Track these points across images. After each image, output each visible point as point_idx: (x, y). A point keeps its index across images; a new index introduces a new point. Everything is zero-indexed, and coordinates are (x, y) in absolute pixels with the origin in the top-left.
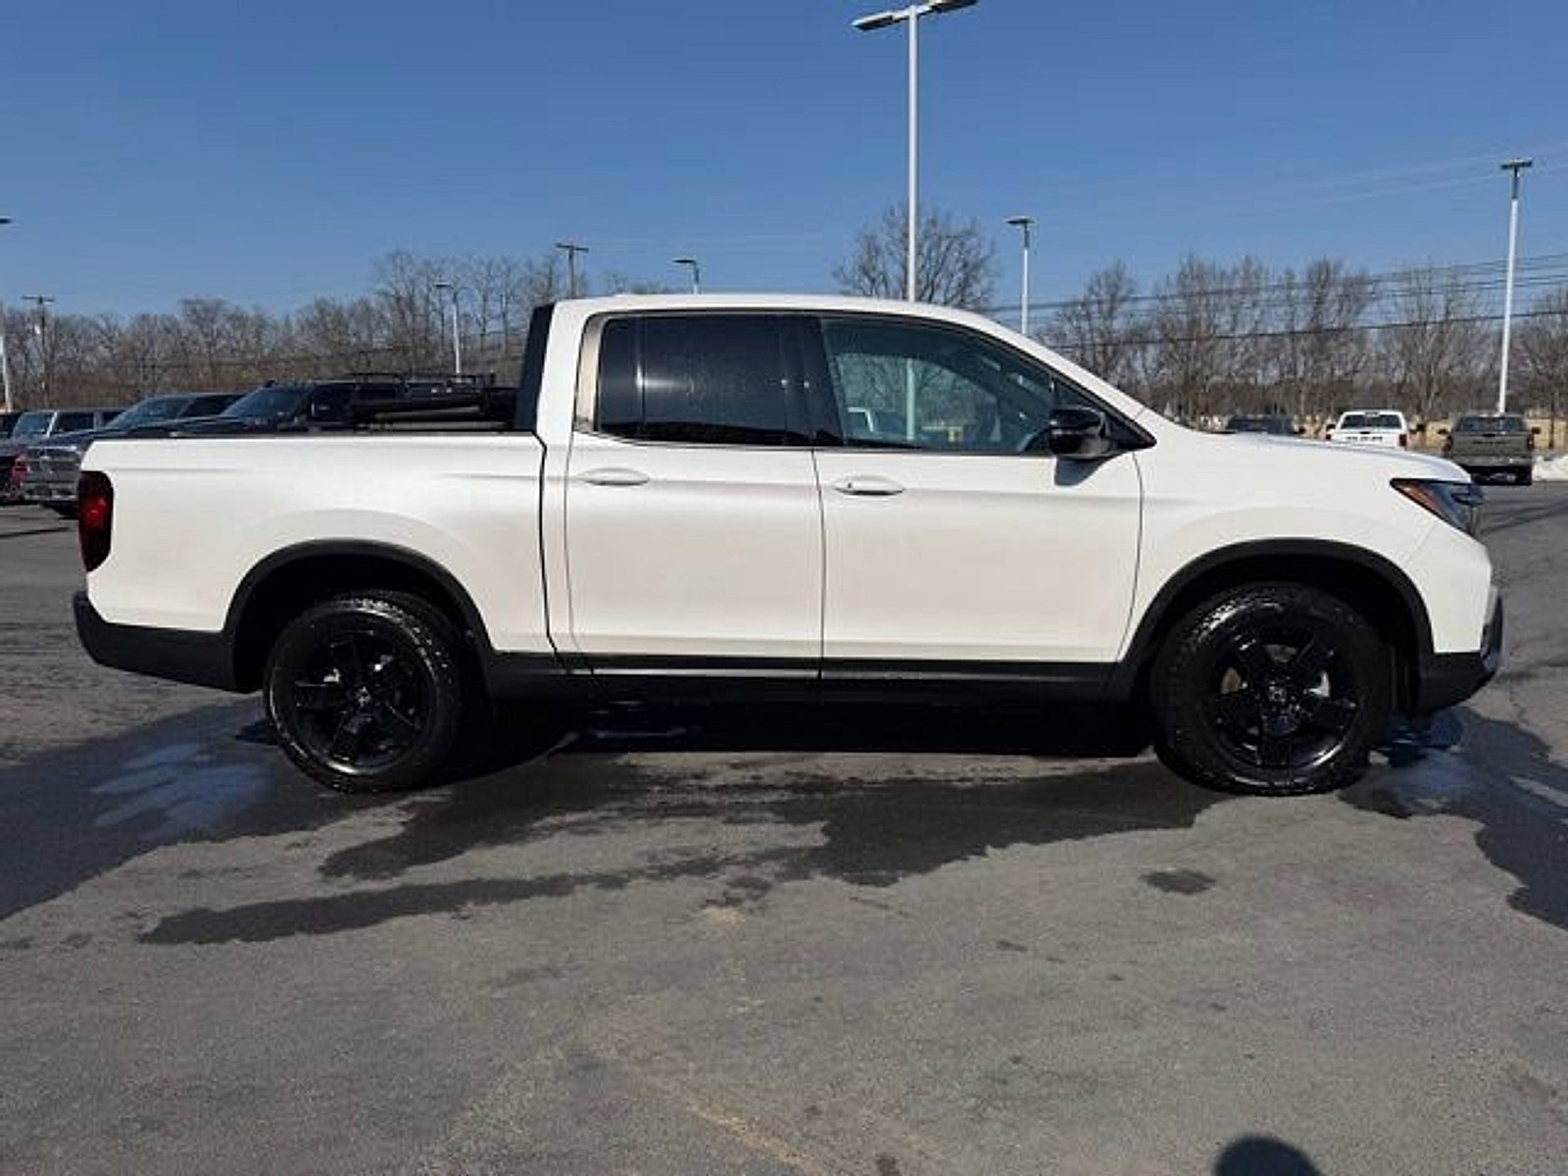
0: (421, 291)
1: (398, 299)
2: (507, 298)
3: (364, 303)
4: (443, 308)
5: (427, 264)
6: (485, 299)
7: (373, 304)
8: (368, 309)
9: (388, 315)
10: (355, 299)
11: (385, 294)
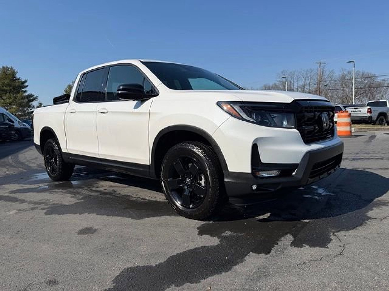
0: (289, 79)
1: (283, 82)
2: (311, 79)
3: (275, 84)
4: (294, 83)
5: (291, 73)
6: (305, 80)
7: (277, 84)
8: (276, 85)
9: (281, 87)
10: (273, 83)
11: (279, 81)
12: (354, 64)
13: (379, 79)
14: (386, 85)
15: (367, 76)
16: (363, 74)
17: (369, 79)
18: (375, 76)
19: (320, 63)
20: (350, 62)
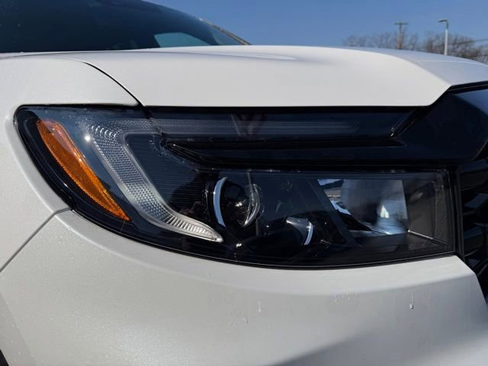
12: (448, 25)
13: (476, 45)
14: (483, 53)
15: (461, 41)
16: (456, 40)
17: (463, 46)
18: (471, 42)
19: (401, 24)
20: (442, 21)
